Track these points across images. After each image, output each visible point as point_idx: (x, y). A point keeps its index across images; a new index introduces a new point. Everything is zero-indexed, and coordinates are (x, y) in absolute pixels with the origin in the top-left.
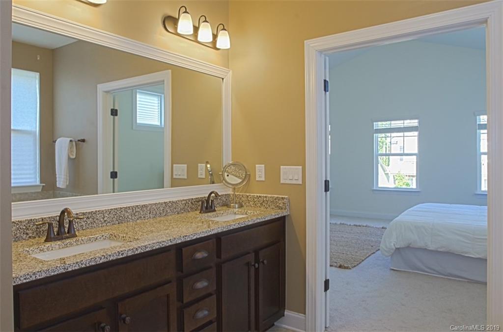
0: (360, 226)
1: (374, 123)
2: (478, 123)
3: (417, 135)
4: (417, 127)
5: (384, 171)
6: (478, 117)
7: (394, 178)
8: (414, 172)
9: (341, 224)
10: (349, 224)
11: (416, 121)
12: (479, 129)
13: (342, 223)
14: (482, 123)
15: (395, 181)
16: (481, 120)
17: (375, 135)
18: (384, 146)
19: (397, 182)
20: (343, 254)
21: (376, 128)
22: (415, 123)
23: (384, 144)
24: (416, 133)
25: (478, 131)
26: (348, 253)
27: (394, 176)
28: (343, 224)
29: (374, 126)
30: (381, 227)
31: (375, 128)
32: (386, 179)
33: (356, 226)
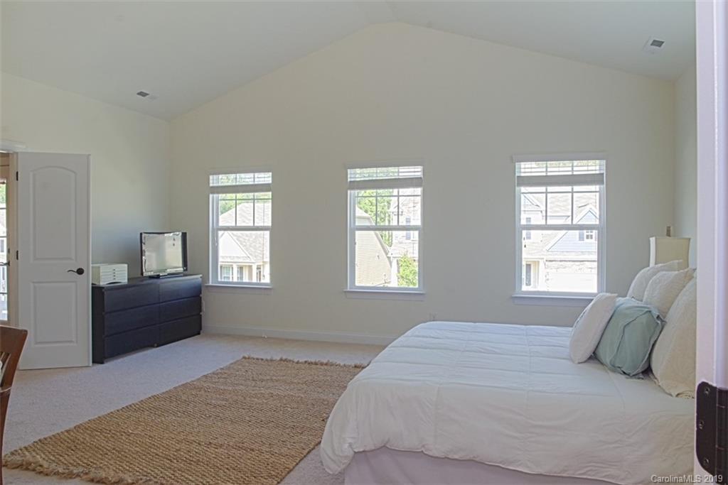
0: (316, 364)
1: (349, 171)
2: (517, 174)
3: (419, 194)
4: (421, 178)
5: (387, 254)
6: (517, 165)
7: (398, 264)
8: (416, 255)
9: (281, 360)
10: (296, 360)
11: (419, 169)
12: (520, 184)
13: (284, 358)
14: (523, 175)
15: (399, 268)
16: (522, 170)
17: (349, 192)
18: (387, 218)
19: (401, 270)
20: (253, 450)
21: (352, 180)
22: (416, 171)
23: (387, 215)
24: (419, 191)
25: (517, 188)
26: (264, 448)
27: (397, 261)
28: (286, 360)
29: (349, 176)
30: (353, 364)
31: (349, 180)
32: (388, 263)
33: (310, 363)
